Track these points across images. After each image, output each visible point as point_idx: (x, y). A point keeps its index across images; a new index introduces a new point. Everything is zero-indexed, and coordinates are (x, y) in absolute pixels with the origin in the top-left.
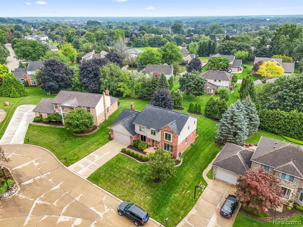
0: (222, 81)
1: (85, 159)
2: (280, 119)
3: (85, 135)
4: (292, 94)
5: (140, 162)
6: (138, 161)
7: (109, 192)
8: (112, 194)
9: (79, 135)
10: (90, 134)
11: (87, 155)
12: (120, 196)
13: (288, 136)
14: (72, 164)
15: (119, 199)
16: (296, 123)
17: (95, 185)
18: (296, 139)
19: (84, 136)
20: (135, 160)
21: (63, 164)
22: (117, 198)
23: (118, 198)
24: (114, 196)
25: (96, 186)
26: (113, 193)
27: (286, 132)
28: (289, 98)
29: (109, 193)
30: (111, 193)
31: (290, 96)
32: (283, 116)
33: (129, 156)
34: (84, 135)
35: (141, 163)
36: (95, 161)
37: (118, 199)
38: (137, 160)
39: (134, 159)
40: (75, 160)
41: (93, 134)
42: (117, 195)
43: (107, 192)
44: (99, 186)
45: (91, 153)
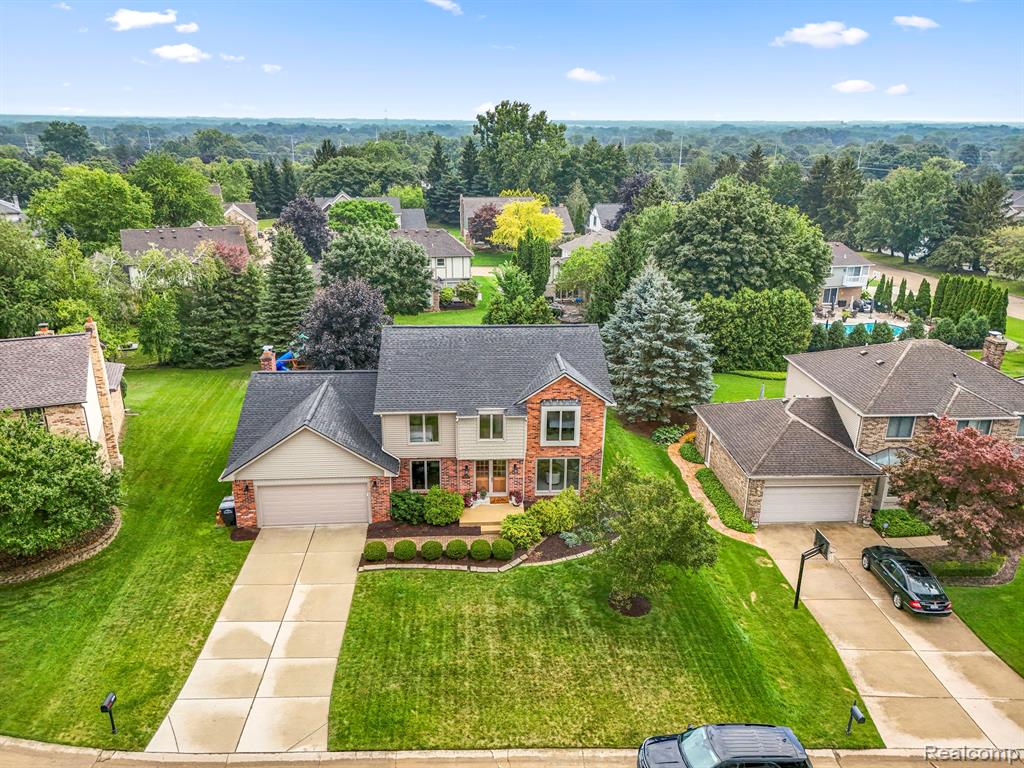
0: (448, 262)
1: (207, 667)
2: (721, 321)
3: (72, 562)
4: (719, 245)
5: (495, 570)
6: (480, 569)
7: (509, 747)
8: (533, 746)
9: (35, 574)
10: (99, 549)
11: (201, 644)
12: (579, 736)
13: (749, 368)
14: (155, 722)
15: (588, 753)
16: (765, 323)
17: (403, 755)
18: (770, 370)
19: (70, 569)
20: (465, 568)
21: (95, 752)
22: (572, 754)
23: (576, 747)
24: (550, 753)
25: (415, 754)
26: (536, 741)
27: (741, 359)
28: (719, 258)
29: (513, 753)
30: (522, 746)
31: (719, 252)
32: (726, 311)
33: (421, 566)
34: (62, 566)
35: (502, 569)
36: (278, 651)
37: (579, 753)
38: (473, 569)
39: (454, 567)
40: (153, 695)
41: (116, 545)
42: (558, 740)
43: (499, 754)
44: (436, 748)
45: (209, 627)
